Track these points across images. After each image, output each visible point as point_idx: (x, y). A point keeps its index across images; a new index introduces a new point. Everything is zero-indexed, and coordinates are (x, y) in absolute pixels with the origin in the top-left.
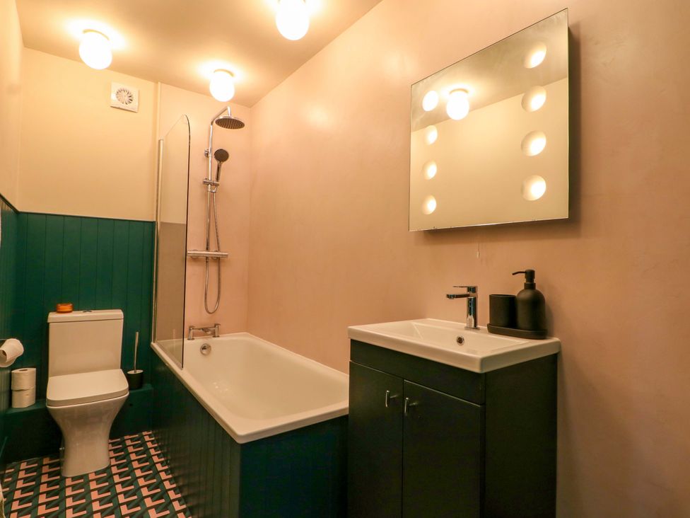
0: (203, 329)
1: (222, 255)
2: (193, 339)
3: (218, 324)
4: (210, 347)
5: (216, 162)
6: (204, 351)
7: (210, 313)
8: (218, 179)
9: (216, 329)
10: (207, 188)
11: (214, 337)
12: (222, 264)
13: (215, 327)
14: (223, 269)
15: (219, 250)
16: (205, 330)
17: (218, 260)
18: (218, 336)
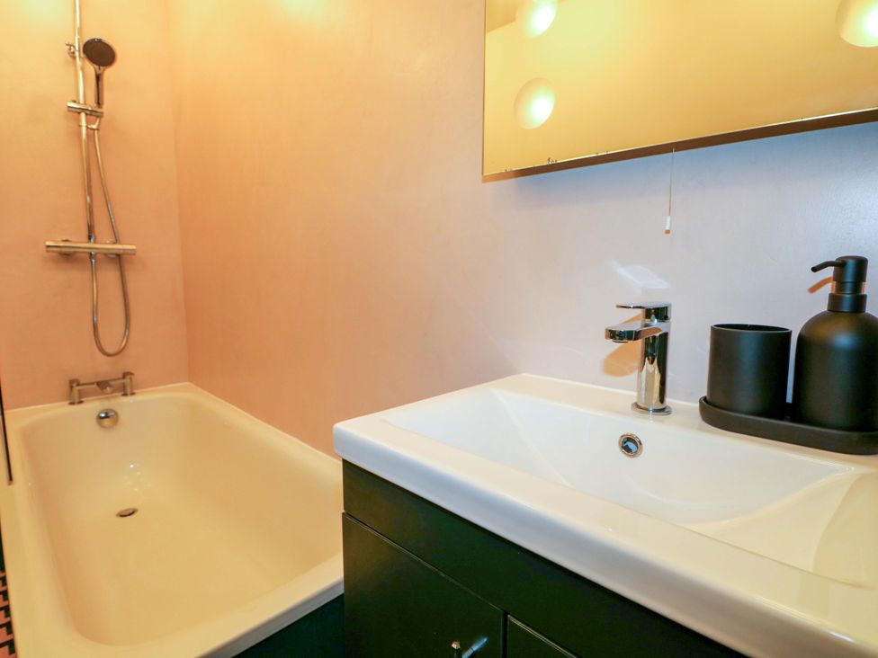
0: (98, 384)
1: (124, 250)
2: (81, 402)
3: (131, 374)
4: (116, 414)
5: (91, 69)
6: (106, 422)
7: (109, 355)
8: (99, 103)
9: (127, 380)
10: (79, 120)
11: (125, 395)
12: (127, 267)
13: (124, 377)
14: (130, 276)
15: (116, 241)
16: (102, 385)
17: (118, 259)
18: (133, 394)
